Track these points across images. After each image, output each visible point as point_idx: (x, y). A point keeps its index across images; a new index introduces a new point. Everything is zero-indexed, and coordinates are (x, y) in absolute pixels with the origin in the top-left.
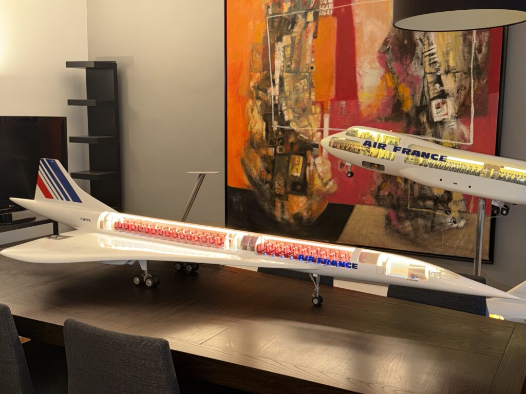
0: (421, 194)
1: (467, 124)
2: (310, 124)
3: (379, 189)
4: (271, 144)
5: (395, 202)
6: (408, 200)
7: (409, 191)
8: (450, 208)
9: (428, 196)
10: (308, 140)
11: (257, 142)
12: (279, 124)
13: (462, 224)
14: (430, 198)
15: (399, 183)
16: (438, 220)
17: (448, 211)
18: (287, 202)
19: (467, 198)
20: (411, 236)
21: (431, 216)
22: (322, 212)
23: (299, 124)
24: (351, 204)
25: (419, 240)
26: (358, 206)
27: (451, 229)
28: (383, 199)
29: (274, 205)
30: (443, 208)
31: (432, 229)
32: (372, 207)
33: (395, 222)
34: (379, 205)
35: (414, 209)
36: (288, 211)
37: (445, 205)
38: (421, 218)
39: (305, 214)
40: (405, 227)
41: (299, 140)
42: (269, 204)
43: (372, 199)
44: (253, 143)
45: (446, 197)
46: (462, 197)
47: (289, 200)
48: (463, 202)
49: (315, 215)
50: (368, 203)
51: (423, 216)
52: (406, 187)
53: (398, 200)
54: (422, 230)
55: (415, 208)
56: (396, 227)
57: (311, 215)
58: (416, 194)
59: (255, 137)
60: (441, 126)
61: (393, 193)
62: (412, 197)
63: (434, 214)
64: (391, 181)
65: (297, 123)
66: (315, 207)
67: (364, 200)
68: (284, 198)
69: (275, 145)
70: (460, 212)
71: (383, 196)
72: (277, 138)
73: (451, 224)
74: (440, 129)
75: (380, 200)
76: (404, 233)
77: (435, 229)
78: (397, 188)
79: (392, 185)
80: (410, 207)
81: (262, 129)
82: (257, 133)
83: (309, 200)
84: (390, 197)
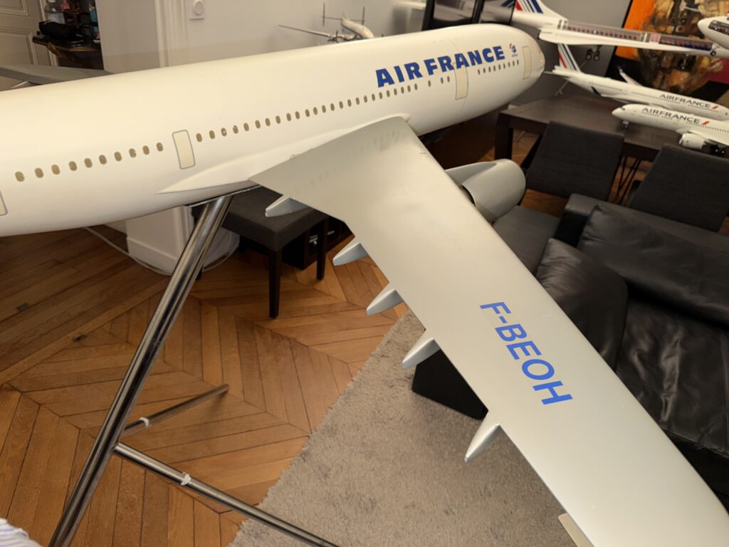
4: (672, 22)
11: (659, 20)
12: (687, 6)
18: (669, 75)
23: (707, 8)
36: (668, 83)
39: (682, 87)
42: (650, 75)
44: (655, 19)
47: (672, 73)
49: (692, 89)
57: (688, 89)
59: (658, 14)
68: (667, 72)
69: (676, 24)
72: (681, 18)
81: (669, 8)
82: (662, 11)
83: (691, 75)
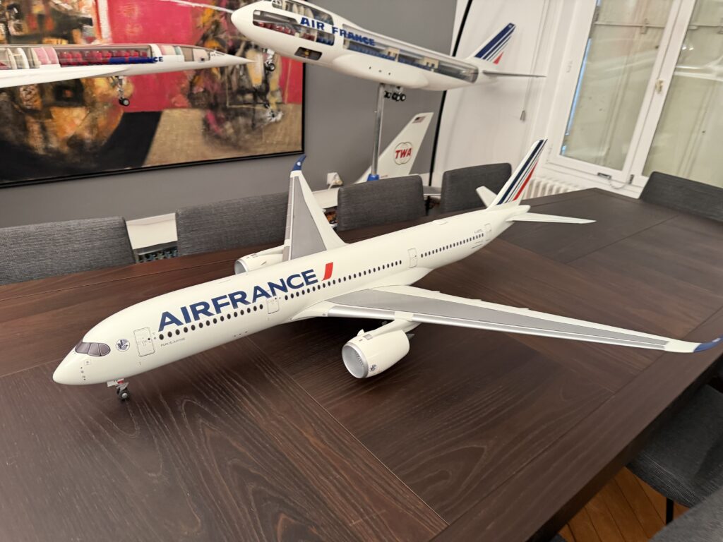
3: (192, 84)
5: (212, 100)
6: (226, 96)
7: (227, 85)
8: (268, 101)
9: (247, 89)
13: (279, 117)
15: (214, 75)
16: (258, 115)
17: (267, 104)
18: (50, 120)
21: (251, 112)
24: (157, 110)
26: (166, 112)
27: (270, 124)
28: (198, 98)
30: (261, 101)
31: (252, 127)
32: (185, 110)
33: (214, 126)
34: (194, 106)
35: (234, 106)
37: (264, 98)
38: (242, 116)
39: (87, 135)
40: (226, 130)
41: (54, 10)
43: (184, 99)
45: (264, 88)
46: (277, 87)
48: (279, 92)
49: (104, 134)
50: (179, 105)
51: (243, 114)
52: (223, 80)
53: (215, 97)
54: (243, 130)
56: (215, 131)
57: (97, 135)
58: (235, 88)
61: (209, 88)
62: (230, 91)
63: (254, 110)
64: (205, 74)
66: (102, 121)
67: (175, 102)
68: (43, 115)
71: (197, 93)
73: (269, 119)
75: (194, 99)
76: (225, 138)
77: (256, 127)
78: (213, 82)
80: (230, 104)
84: (206, 94)
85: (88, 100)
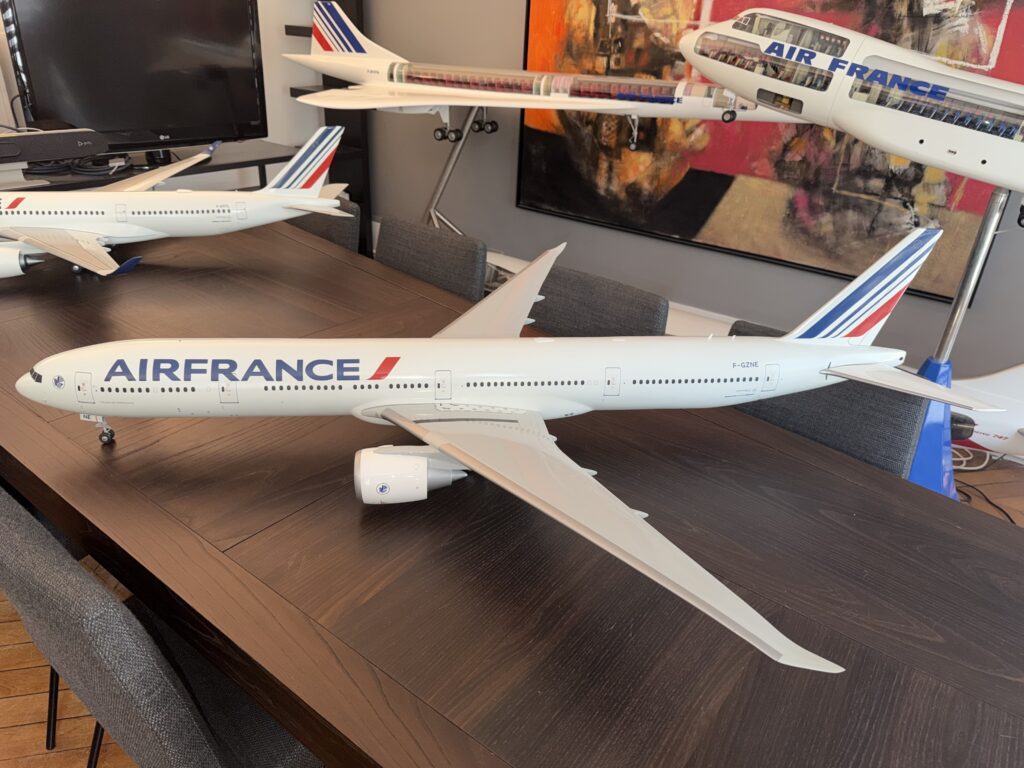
0: (863, 164)
1: (992, 23)
2: (675, 13)
3: (786, 148)
4: (600, 50)
5: (811, 177)
6: (835, 176)
7: (842, 158)
8: (913, 197)
9: (876, 170)
10: (668, 45)
11: (578, 46)
12: (621, 10)
14: (879, 175)
15: (825, 140)
16: (886, 216)
17: (908, 202)
18: (618, 161)
19: (953, 179)
20: (828, 242)
21: (874, 209)
22: (676, 182)
23: (655, 11)
24: (730, 174)
25: (841, 251)
26: (741, 178)
28: (790, 169)
29: (596, 166)
30: (900, 196)
31: (869, 232)
32: (767, 182)
33: (803, 214)
34: (781, 179)
35: (845, 193)
36: (618, 177)
37: (906, 190)
38: (854, 210)
39: (646, 186)
40: (821, 224)
41: (652, 44)
42: (587, 164)
43: (769, 166)
44: (571, 46)
45: (911, 173)
46: (944, 178)
47: (623, 158)
48: (942, 187)
49: (663, 189)
50: (760, 174)
51: (858, 207)
52: (837, 149)
53: (818, 172)
54: (850, 233)
55: (847, 190)
56: (804, 222)
57: (656, 189)
58: (855, 163)
59: (575, 35)
60: (936, 26)
61: (811, 159)
62: (845, 169)
63: (880, 206)
64: (811, 135)
65: (651, 10)
66: (664, 173)
67: (755, 169)
68: (614, 154)
69: (608, 53)
70: (932, 205)
71: (790, 162)
72: (614, 38)
73: (909, 226)
74: (932, 32)
75: (784, 169)
76: (816, 235)
77: (877, 232)
78: (820, 151)
79: (812, 143)
80: (839, 188)
81: (589, 20)
82: (579, 28)
83: (656, 160)
84: (804, 166)
85: (658, 147)
